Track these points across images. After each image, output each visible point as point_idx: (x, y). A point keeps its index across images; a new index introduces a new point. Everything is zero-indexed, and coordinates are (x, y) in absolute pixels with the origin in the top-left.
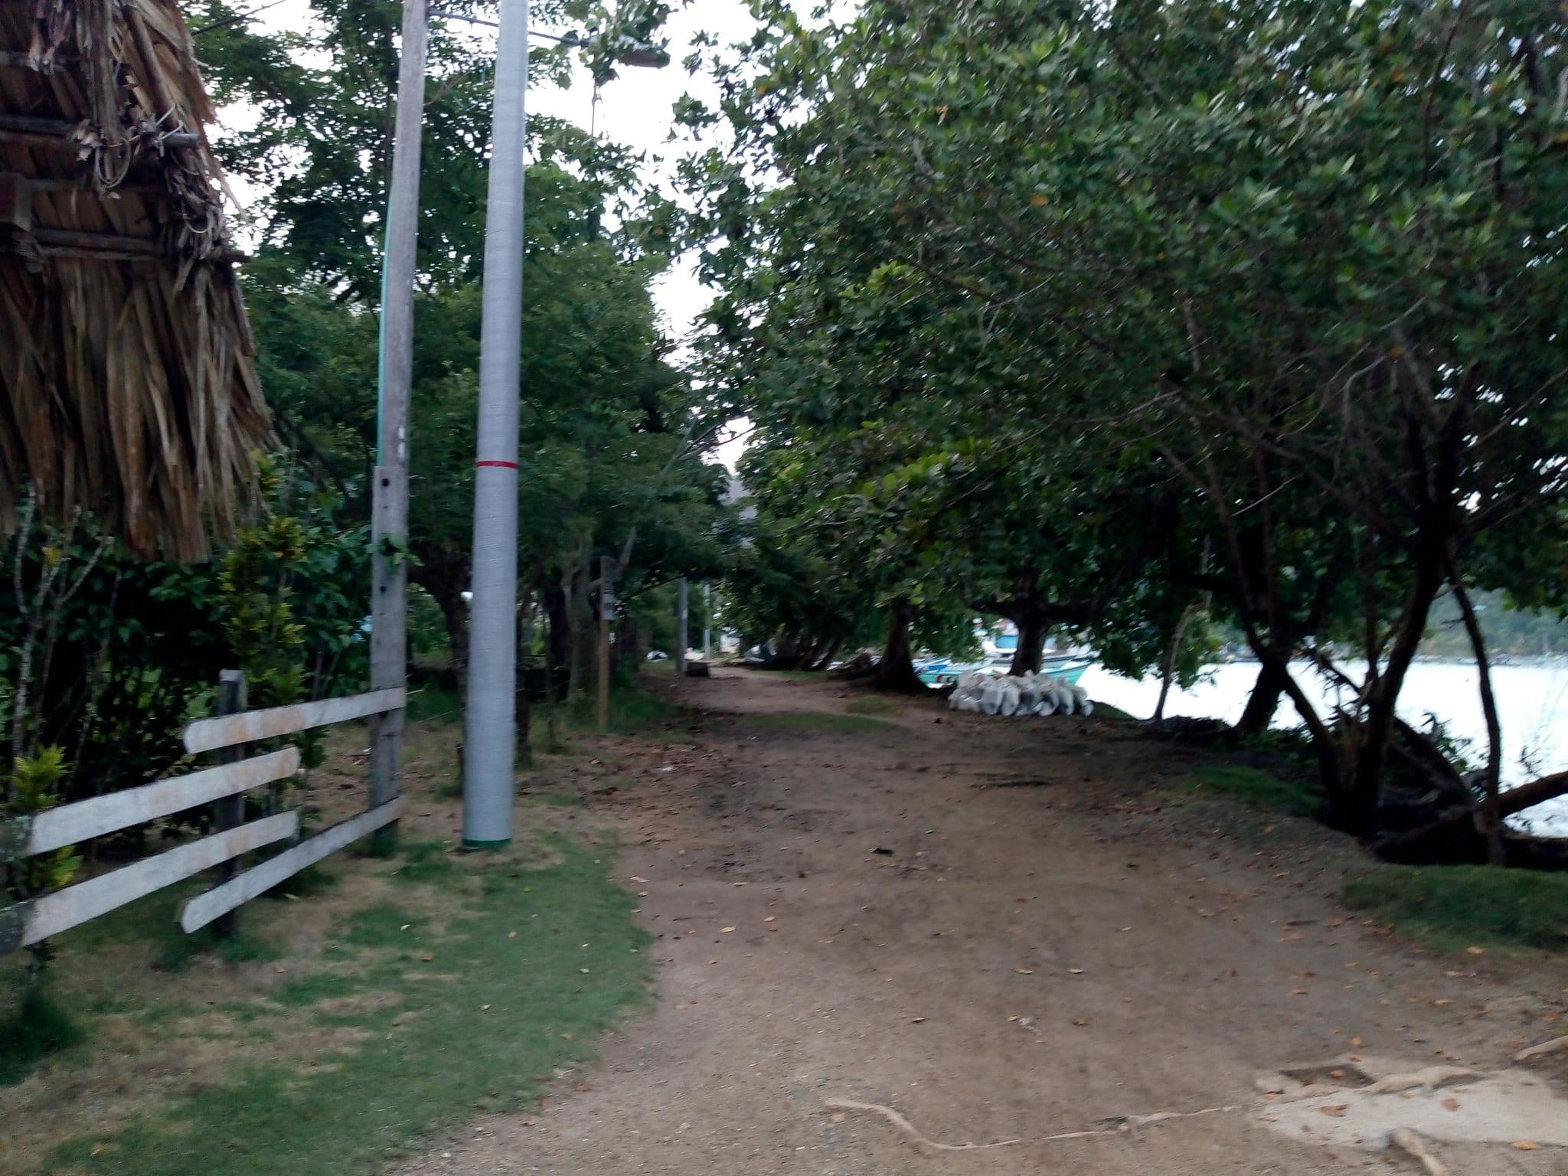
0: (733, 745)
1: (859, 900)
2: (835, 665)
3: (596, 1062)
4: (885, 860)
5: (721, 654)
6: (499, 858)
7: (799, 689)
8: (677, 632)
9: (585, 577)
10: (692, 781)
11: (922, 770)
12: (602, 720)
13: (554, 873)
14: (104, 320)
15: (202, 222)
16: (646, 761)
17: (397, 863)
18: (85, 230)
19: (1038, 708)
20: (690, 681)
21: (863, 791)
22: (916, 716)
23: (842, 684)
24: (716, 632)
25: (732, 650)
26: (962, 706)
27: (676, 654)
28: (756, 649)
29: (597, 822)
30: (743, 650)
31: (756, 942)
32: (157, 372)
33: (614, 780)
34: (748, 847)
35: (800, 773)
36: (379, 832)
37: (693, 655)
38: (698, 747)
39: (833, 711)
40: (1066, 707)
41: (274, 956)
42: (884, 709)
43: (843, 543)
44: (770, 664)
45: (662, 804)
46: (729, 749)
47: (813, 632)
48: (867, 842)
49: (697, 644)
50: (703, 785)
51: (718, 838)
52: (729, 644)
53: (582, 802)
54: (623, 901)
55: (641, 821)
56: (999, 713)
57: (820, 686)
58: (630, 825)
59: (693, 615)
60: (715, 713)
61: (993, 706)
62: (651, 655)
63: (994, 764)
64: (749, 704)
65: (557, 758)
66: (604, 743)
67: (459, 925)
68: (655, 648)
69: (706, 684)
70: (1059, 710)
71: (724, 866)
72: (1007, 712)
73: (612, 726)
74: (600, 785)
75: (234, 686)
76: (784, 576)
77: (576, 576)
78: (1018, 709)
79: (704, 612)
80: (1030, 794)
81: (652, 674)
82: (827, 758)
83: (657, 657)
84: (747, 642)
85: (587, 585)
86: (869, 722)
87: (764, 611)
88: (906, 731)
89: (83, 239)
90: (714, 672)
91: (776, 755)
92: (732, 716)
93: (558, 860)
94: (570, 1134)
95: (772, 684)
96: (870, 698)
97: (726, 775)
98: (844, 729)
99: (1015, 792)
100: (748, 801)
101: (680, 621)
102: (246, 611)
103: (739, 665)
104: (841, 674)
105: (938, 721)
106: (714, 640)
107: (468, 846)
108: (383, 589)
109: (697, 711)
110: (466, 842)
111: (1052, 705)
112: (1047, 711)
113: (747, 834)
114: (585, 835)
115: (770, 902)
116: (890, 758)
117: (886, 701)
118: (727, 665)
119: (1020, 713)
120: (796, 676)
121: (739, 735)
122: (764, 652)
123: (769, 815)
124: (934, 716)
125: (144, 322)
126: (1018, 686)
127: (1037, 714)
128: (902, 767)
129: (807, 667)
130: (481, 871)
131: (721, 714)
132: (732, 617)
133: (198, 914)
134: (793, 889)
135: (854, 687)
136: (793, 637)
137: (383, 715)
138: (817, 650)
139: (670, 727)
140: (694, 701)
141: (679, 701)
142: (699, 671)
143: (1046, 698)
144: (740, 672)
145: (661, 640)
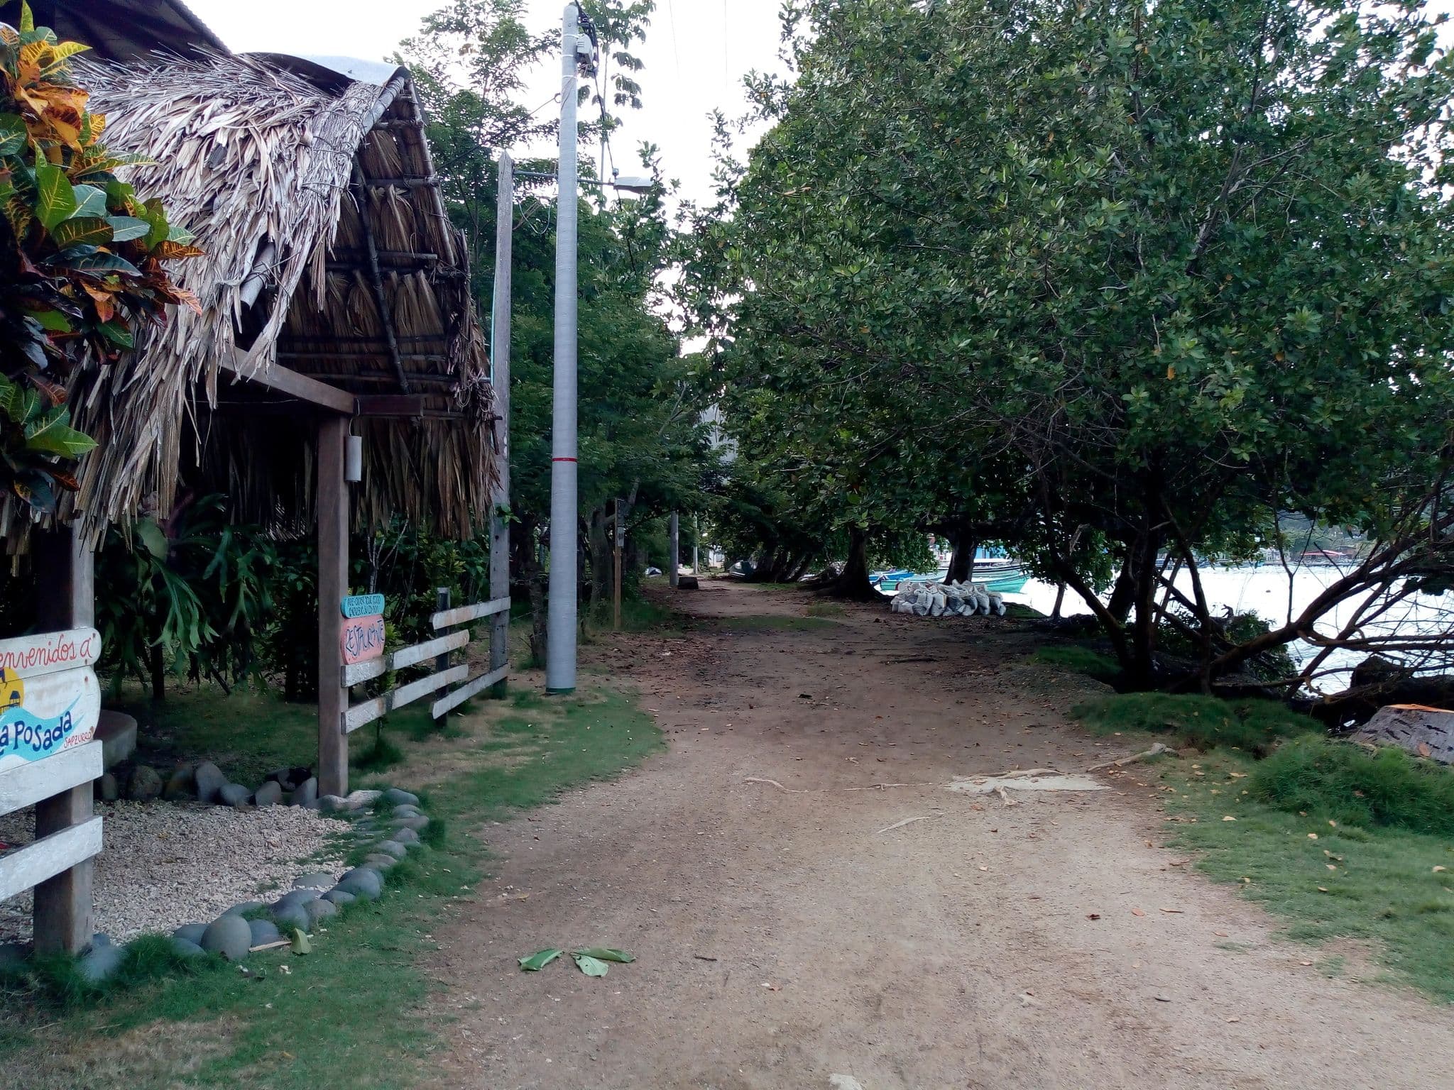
0: (715, 640)
1: (783, 718)
2: (807, 577)
3: (641, 768)
4: (806, 700)
5: (708, 569)
6: (569, 698)
7: (771, 598)
8: (670, 552)
9: (602, 514)
10: (685, 661)
11: (849, 653)
12: (617, 622)
13: (604, 705)
14: (438, 442)
15: (486, 406)
16: (651, 650)
17: (510, 701)
18: (436, 409)
19: (961, 610)
20: (681, 593)
21: (803, 666)
22: (862, 617)
23: (809, 593)
24: (704, 548)
25: (719, 565)
26: (901, 609)
27: (669, 570)
28: (738, 565)
29: (625, 682)
30: (726, 566)
31: (721, 734)
32: (458, 462)
33: (631, 660)
34: (720, 695)
35: (761, 656)
36: (495, 685)
37: (684, 571)
38: (689, 640)
39: (797, 615)
40: (984, 608)
41: (468, 735)
42: (838, 612)
43: (798, 484)
44: (750, 577)
45: (664, 675)
46: (711, 642)
47: (787, 549)
48: (797, 692)
49: (687, 561)
50: (692, 663)
51: (702, 691)
52: (716, 559)
53: (611, 672)
54: (647, 718)
55: (652, 683)
56: (930, 613)
57: (790, 595)
58: (645, 685)
59: (682, 535)
60: (701, 617)
61: (925, 608)
62: (647, 572)
63: (904, 650)
64: (729, 611)
65: (590, 647)
66: (620, 638)
67: (557, 725)
68: (651, 564)
69: (694, 595)
70: (979, 611)
71: (706, 703)
72: (936, 613)
73: (624, 626)
74: (621, 663)
75: (445, 596)
76: (756, 508)
77: (595, 514)
78: (946, 610)
79: (693, 532)
80: (921, 666)
81: (649, 587)
82: (782, 647)
83: (652, 573)
84: (731, 557)
85: (604, 520)
86: (822, 622)
87: (743, 532)
88: (849, 628)
89: (436, 413)
90: (701, 585)
91: (746, 645)
92: (715, 619)
93: (605, 700)
94: (633, 788)
95: (751, 594)
96: (829, 604)
97: (709, 657)
98: (799, 627)
99: (909, 665)
100: (722, 672)
101: (673, 541)
102: (433, 555)
103: (724, 579)
104: (811, 585)
105: (877, 621)
106: (701, 557)
107: (550, 691)
108: (497, 537)
109: (688, 616)
110: (548, 690)
111: (973, 607)
112: (968, 612)
113: (720, 689)
114: (617, 689)
115: (729, 719)
116: (829, 646)
117: (842, 606)
118: (714, 578)
119: (946, 614)
120: (770, 587)
121: (720, 632)
122: (746, 567)
123: (736, 679)
124: (875, 616)
125: (455, 442)
126: (946, 592)
127: (960, 615)
128: (835, 651)
129: (782, 580)
130: (563, 703)
131: (707, 618)
132: (717, 537)
133: (439, 709)
134: (744, 714)
135: (819, 596)
136: (770, 553)
137: (498, 614)
138: (791, 565)
139: (667, 627)
140: (685, 608)
141: (674, 609)
142: (689, 585)
143: (968, 601)
144: (724, 585)
145: (656, 558)
